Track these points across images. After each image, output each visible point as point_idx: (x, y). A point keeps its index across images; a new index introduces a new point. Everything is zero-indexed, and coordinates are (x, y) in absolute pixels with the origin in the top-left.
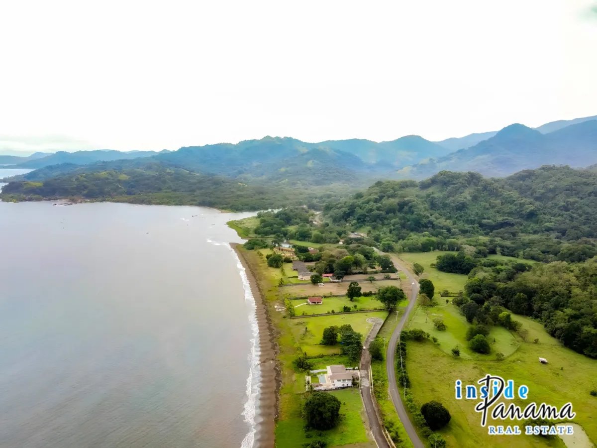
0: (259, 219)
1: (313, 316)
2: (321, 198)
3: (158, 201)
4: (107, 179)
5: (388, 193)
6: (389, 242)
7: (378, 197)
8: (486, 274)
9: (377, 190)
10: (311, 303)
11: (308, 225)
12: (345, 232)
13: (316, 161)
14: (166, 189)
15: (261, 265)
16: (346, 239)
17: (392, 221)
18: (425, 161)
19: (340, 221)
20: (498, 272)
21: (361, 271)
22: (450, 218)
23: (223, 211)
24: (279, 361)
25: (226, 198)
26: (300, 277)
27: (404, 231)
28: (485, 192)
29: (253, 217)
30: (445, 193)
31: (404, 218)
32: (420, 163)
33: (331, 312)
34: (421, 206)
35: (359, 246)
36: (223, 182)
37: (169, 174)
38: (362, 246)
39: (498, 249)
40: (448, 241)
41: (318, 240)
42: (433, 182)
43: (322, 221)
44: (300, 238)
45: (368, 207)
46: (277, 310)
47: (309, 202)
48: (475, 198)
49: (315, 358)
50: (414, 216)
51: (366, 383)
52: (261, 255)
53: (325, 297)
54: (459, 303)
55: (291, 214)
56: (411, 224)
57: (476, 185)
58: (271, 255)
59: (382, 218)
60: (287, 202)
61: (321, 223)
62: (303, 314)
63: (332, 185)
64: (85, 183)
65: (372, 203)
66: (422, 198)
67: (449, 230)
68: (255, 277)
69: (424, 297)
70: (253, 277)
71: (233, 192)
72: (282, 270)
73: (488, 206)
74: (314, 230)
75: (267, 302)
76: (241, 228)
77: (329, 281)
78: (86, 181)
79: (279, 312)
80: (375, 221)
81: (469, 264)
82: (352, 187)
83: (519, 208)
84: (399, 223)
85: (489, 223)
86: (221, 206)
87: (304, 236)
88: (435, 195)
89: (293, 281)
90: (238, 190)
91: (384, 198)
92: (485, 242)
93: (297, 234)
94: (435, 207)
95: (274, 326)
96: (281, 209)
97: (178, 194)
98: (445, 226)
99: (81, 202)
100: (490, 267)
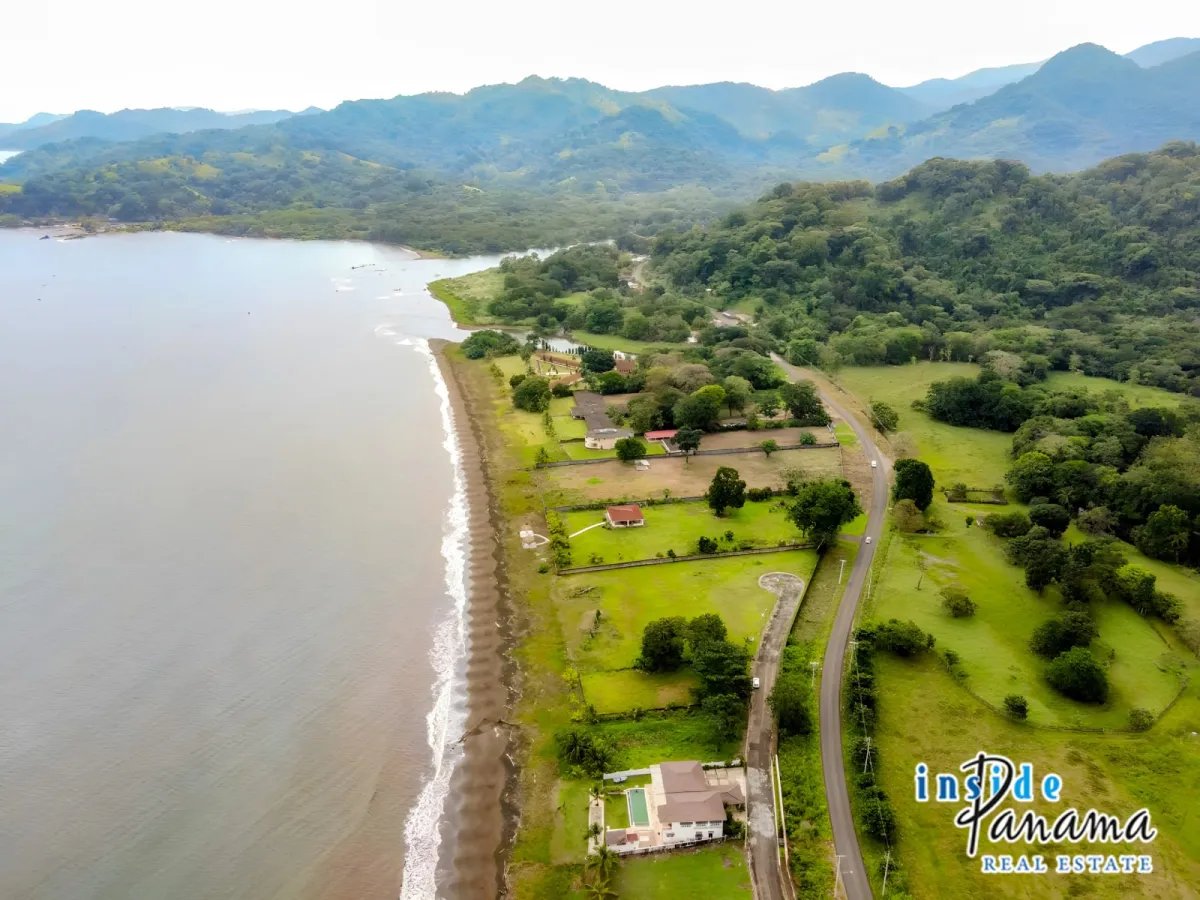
0: (503, 276)
1: (620, 566)
2: (648, 222)
3: (279, 230)
4: (167, 176)
5: (804, 213)
6: (809, 341)
7: (780, 225)
8: (1065, 441)
9: (777, 206)
10: (613, 524)
11: (616, 292)
12: (702, 313)
13: (638, 135)
14: (300, 200)
15: (496, 402)
16: (704, 331)
17: (813, 284)
18: (879, 132)
19: (691, 281)
20: (1093, 431)
21: (743, 422)
22: (947, 275)
23: (425, 253)
24: (518, 727)
25: (434, 223)
26: (589, 442)
27: (842, 308)
28: (1034, 209)
29: (491, 270)
30: (939, 213)
31: (843, 277)
32: (868, 138)
33: (665, 555)
34: (883, 248)
35: (736, 353)
36: (430, 183)
37: (307, 164)
38: (746, 353)
39: (1075, 359)
40: (950, 336)
41: (638, 334)
42: (912, 184)
43: (648, 280)
44: (596, 328)
45: (757, 248)
46: (526, 546)
47: (620, 232)
48: (1010, 227)
49: (620, 719)
50: (866, 274)
51: (764, 823)
52: (499, 375)
53: (651, 503)
54: (1002, 529)
55: (578, 263)
56: (859, 292)
57: (1013, 192)
58: (523, 377)
59: (790, 276)
60: (572, 231)
61: (647, 285)
62: (593, 561)
63: (673, 190)
64: (118, 187)
65: (766, 240)
66: (882, 226)
67: (949, 308)
68: (478, 438)
69: (908, 510)
70: (472, 438)
71: (451, 209)
72: (548, 421)
73: (1040, 246)
74: (631, 305)
75: (501, 518)
76: (458, 299)
77: (663, 452)
78: (118, 182)
79: (530, 552)
80: (774, 284)
81: (1012, 407)
82: (718, 195)
83: (1113, 250)
84: (830, 290)
85: (1041, 287)
86: (422, 244)
87: (603, 322)
88: (915, 219)
89: (571, 451)
90: (465, 203)
91: (796, 227)
92: (1041, 340)
93: (589, 315)
94: (914, 248)
95: (515, 602)
96: (556, 250)
97: (326, 212)
98: (939, 297)
99: (107, 231)
100: (1071, 416)
